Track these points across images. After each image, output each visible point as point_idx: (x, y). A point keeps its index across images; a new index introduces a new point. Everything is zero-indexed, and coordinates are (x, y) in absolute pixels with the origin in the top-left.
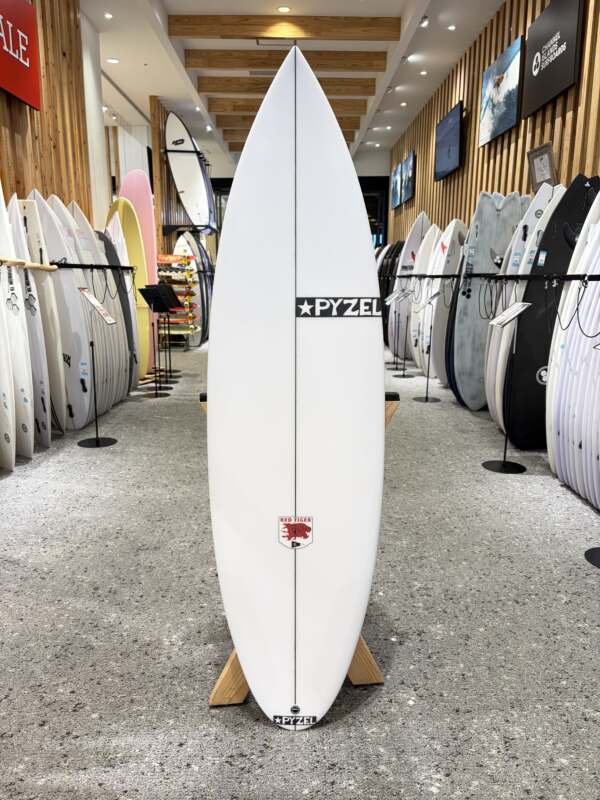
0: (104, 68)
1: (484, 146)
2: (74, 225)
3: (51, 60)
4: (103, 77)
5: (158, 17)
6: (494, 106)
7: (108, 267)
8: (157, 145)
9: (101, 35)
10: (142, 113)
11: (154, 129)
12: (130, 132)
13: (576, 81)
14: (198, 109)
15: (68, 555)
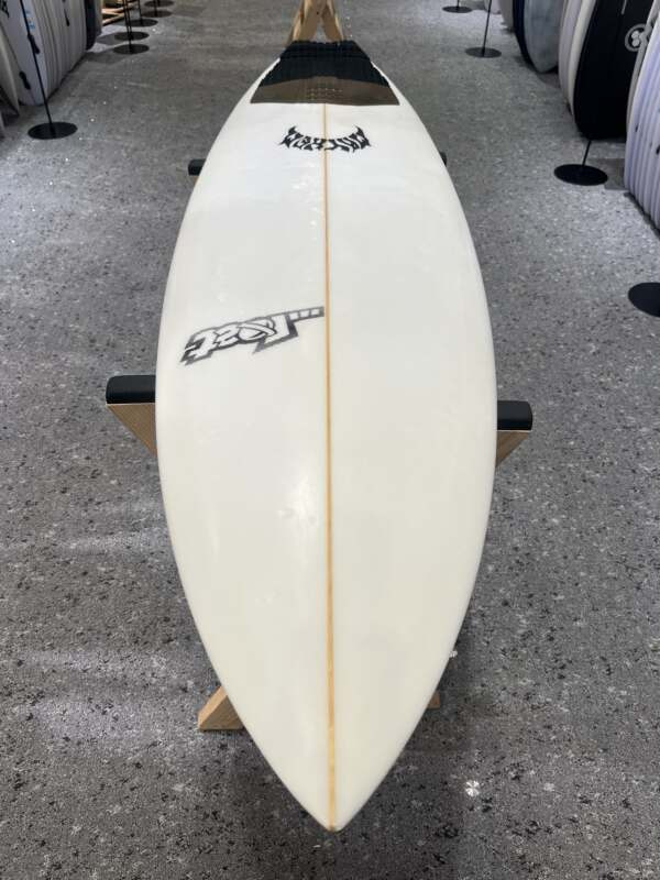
15: (54, 298)
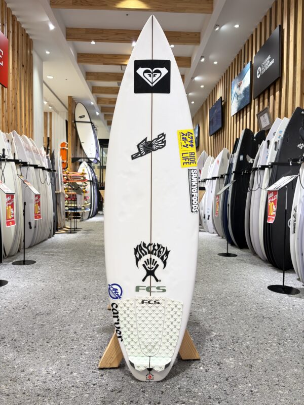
0: (44, 79)
1: (233, 116)
4: (44, 84)
5: (72, 51)
6: (238, 96)
8: (70, 119)
9: (44, 63)
10: (64, 105)
13: (280, 76)
14: (92, 103)
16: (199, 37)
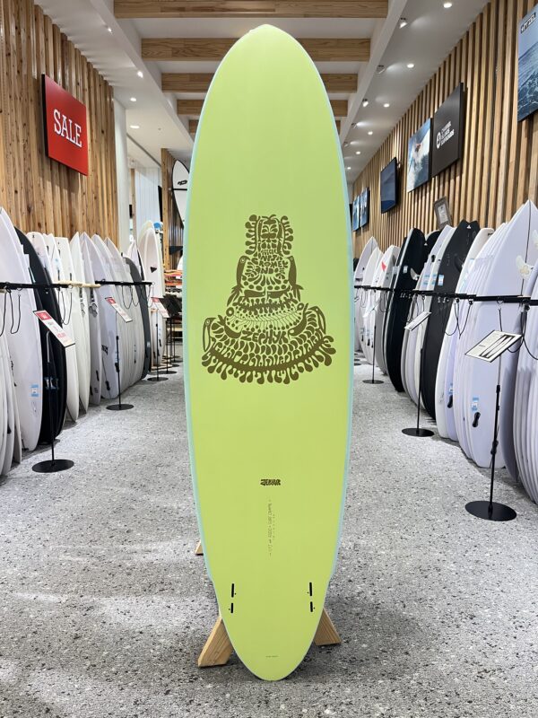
0: (128, 131)
1: (411, 192)
2: (110, 255)
3: (94, 138)
4: (128, 139)
5: (170, 103)
7: (132, 284)
8: (166, 187)
9: (127, 111)
10: (154, 160)
11: (164, 173)
12: (145, 174)
13: (460, 157)
16: (356, 82)
